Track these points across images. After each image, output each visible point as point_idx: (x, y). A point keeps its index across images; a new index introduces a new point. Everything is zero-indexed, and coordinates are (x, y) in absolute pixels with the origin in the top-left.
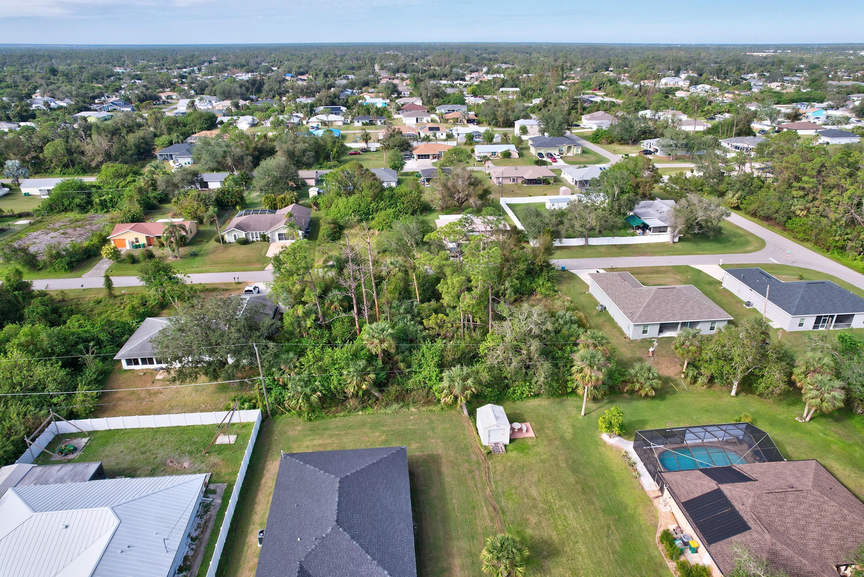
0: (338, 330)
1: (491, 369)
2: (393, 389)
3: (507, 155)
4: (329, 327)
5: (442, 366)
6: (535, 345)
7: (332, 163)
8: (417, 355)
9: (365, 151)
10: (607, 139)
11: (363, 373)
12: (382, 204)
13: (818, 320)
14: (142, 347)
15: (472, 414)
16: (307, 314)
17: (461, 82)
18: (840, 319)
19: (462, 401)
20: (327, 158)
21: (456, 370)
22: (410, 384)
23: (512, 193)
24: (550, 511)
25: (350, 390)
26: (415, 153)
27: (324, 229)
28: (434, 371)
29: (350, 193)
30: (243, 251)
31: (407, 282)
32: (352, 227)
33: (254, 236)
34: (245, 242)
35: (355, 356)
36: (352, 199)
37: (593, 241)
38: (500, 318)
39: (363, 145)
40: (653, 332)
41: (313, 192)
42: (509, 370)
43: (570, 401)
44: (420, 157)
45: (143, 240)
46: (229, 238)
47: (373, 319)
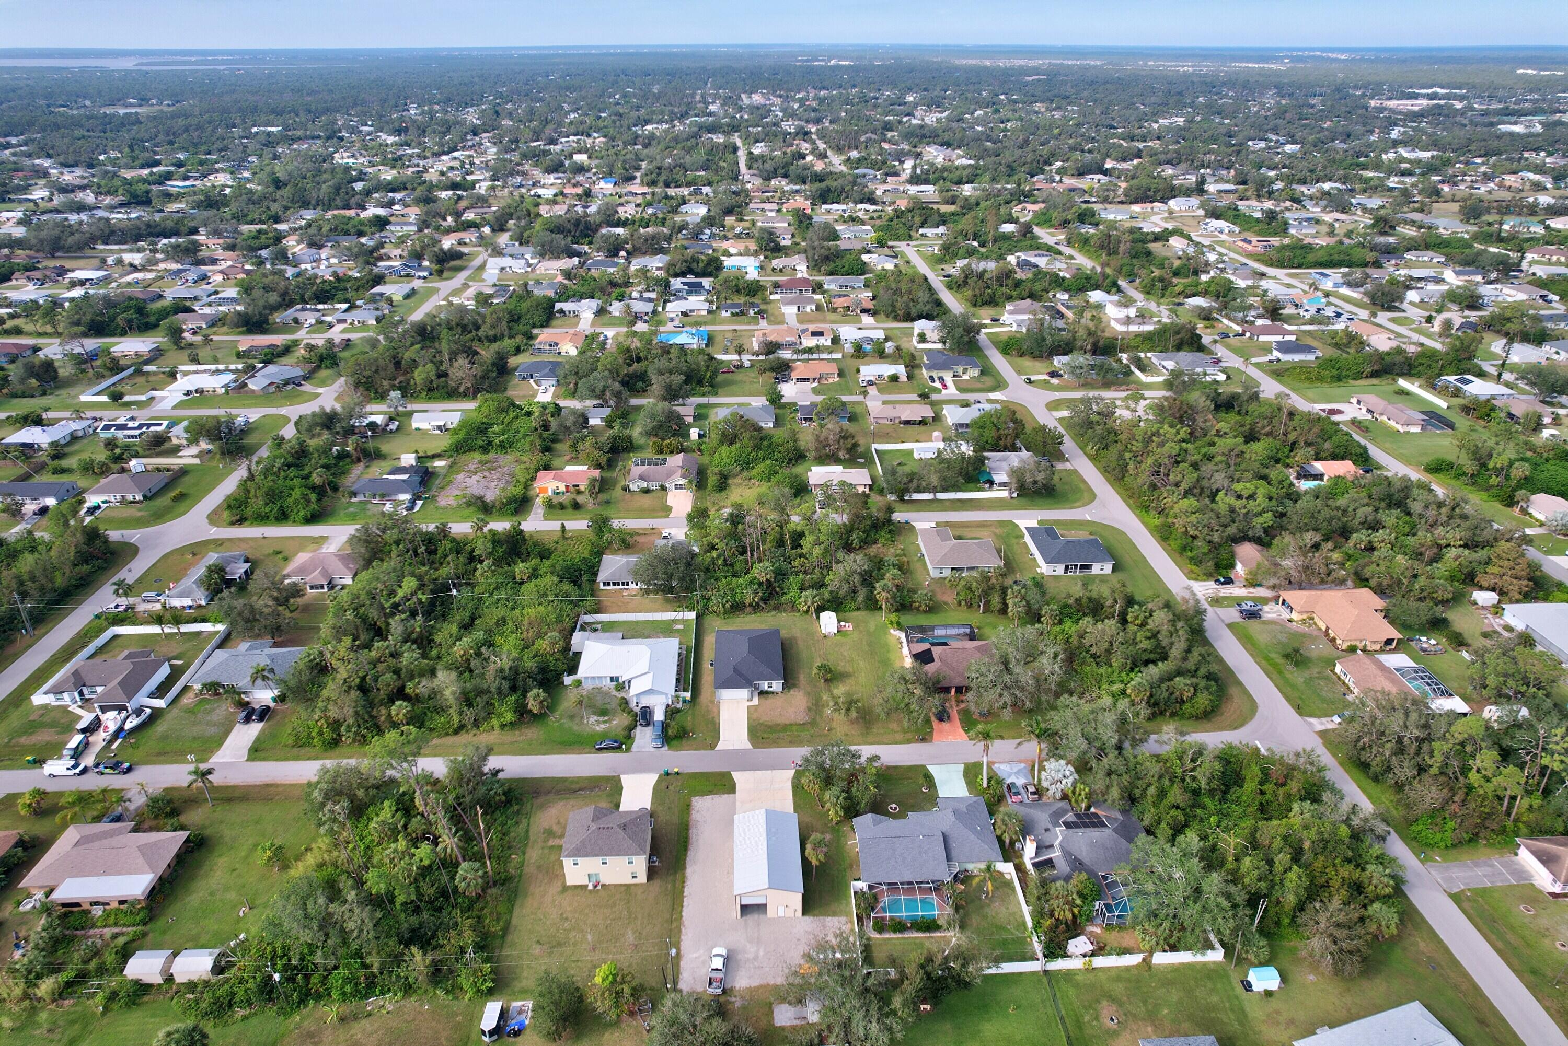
0: (737, 567)
1: (831, 592)
2: (772, 602)
3: (894, 378)
4: (732, 565)
5: (802, 589)
6: (857, 578)
7: (706, 389)
8: (787, 583)
9: (740, 367)
10: (1018, 350)
11: (756, 592)
12: (761, 454)
13: (1067, 567)
14: (613, 574)
15: (818, 618)
16: (719, 556)
17: (867, 206)
18: (1083, 567)
19: (812, 609)
20: (700, 383)
21: (810, 591)
22: (783, 600)
23: (887, 438)
24: (852, 661)
25: (748, 602)
26: (794, 375)
27: (712, 480)
28: (796, 593)
29: (731, 443)
30: (647, 500)
31: (782, 535)
32: (736, 476)
33: (654, 486)
34: (647, 491)
35: (751, 583)
36: (733, 448)
37: (941, 496)
38: (838, 562)
39: (734, 357)
40: (947, 573)
41: (694, 433)
42: (842, 593)
43: (878, 613)
44: (798, 380)
45: (562, 488)
46: (633, 487)
47: (760, 561)
